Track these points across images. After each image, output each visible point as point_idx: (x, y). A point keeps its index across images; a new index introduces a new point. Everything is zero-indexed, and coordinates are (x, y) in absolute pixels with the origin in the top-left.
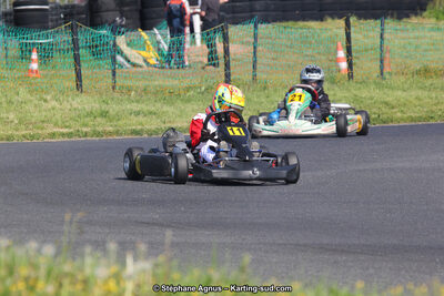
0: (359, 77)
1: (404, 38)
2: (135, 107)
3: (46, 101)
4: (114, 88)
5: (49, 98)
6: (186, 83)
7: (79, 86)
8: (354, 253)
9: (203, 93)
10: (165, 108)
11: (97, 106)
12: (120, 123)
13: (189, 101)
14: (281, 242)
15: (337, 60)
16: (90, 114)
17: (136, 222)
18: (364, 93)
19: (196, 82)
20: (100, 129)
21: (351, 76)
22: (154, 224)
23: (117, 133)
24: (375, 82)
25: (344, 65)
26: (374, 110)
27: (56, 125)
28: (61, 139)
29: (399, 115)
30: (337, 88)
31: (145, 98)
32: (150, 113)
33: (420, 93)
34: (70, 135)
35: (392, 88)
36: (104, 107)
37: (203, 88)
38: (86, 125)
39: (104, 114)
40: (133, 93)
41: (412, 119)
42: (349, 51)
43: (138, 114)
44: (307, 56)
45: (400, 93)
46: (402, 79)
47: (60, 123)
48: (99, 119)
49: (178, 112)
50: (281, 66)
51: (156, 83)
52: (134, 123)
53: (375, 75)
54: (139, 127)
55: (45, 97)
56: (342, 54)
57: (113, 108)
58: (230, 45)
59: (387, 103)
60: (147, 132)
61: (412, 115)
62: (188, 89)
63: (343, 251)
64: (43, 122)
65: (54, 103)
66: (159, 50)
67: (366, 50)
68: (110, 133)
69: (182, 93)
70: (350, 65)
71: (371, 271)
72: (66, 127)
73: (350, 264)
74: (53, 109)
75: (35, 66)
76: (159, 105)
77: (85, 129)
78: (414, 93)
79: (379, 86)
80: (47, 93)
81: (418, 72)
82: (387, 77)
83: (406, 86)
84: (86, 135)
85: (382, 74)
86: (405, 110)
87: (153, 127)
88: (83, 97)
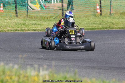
0: (103, 15)
1: (116, 3)
2: (34, 22)
3: (6, 20)
4: (27, 16)
5: (7, 19)
6: (50, 15)
7: (16, 15)
8: (104, 69)
9: (55, 18)
10: (43, 23)
11: (22, 21)
12: (29, 27)
13: (50, 21)
14: (81, 65)
15: (97, 9)
16: (20, 24)
17: (36, 58)
18: (105, 20)
19: (53, 15)
20: (23, 29)
21: (101, 14)
22: (42, 59)
23: (28, 30)
24: (108, 16)
25: (99, 11)
26: (108, 25)
27: (9, 27)
28: (11, 32)
29: (116, 26)
30: (96, 18)
31: (37, 19)
32: (39, 24)
33: (122, 20)
34: (14, 30)
35: (114, 18)
36: (24, 22)
37: (55, 17)
38: (19, 28)
39: (24, 24)
40: (33, 18)
41: (120, 28)
42: (100, 6)
43: (35, 24)
44: (86, 7)
45: (116, 20)
46: (117, 15)
47: (11, 27)
48: (23, 26)
49: (47, 24)
50: (78, 10)
51: (40, 15)
52: (34, 27)
53: (109, 14)
54: (35, 29)
55: (6, 18)
56: (98, 7)
57: (27, 22)
58: (64, 4)
59: (112, 23)
60: (38, 30)
61: (120, 27)
62: (50, 17)
63: (101, 69)
64: (5, 26)
65: (9, 20)
66: (40, 4)
67: (105, 6)
68: (26, 30)
69: (48, 18)
70: (101, 11)
71: (110, 75)
72: (13, 28)
73: (104, 73)
74: (9, 22)
75: (2, 9)
76: (41, 22)
77: (18, 29)
78: (121, 20)
79: (110, 18)
80: (6, 17)
81: (122, 14)
82: (112, 15)
83: (118, 18)
84: (19, 31)
85: (111, 14)
86: (118, 25)
87: (39, 29)
88: (18, 19)
